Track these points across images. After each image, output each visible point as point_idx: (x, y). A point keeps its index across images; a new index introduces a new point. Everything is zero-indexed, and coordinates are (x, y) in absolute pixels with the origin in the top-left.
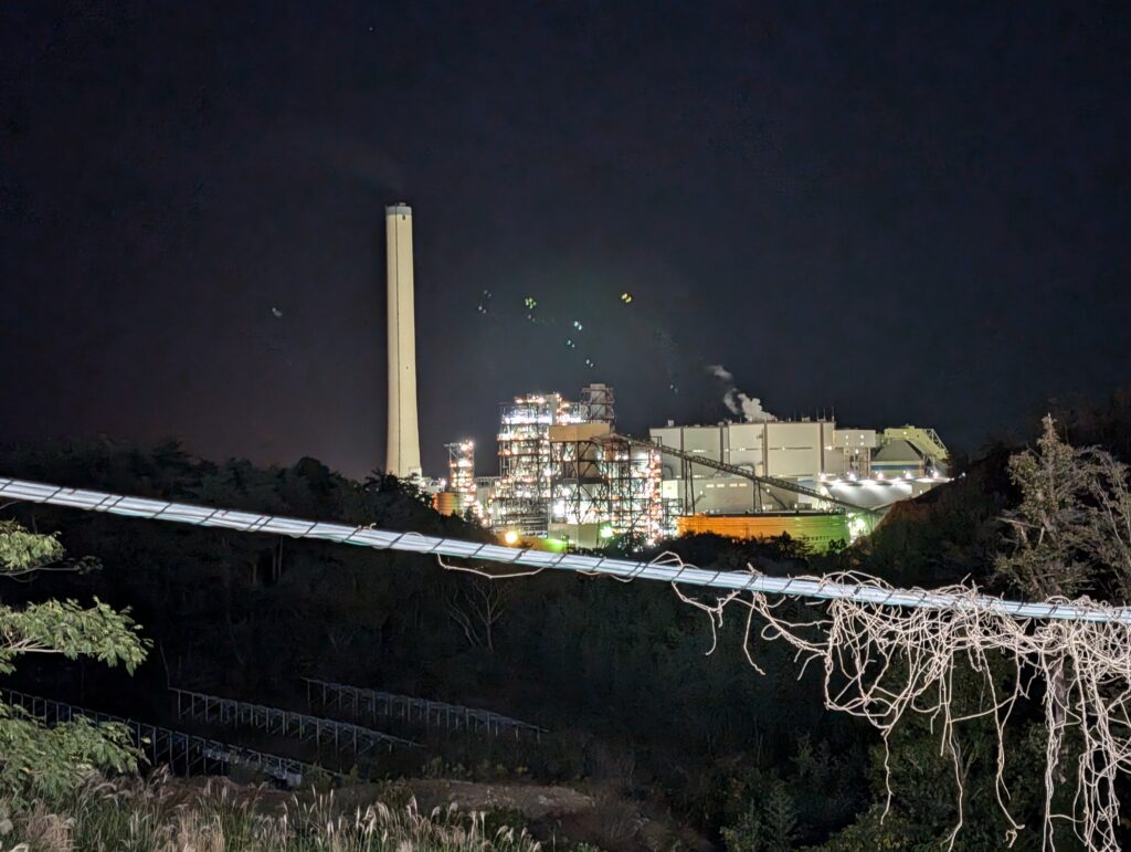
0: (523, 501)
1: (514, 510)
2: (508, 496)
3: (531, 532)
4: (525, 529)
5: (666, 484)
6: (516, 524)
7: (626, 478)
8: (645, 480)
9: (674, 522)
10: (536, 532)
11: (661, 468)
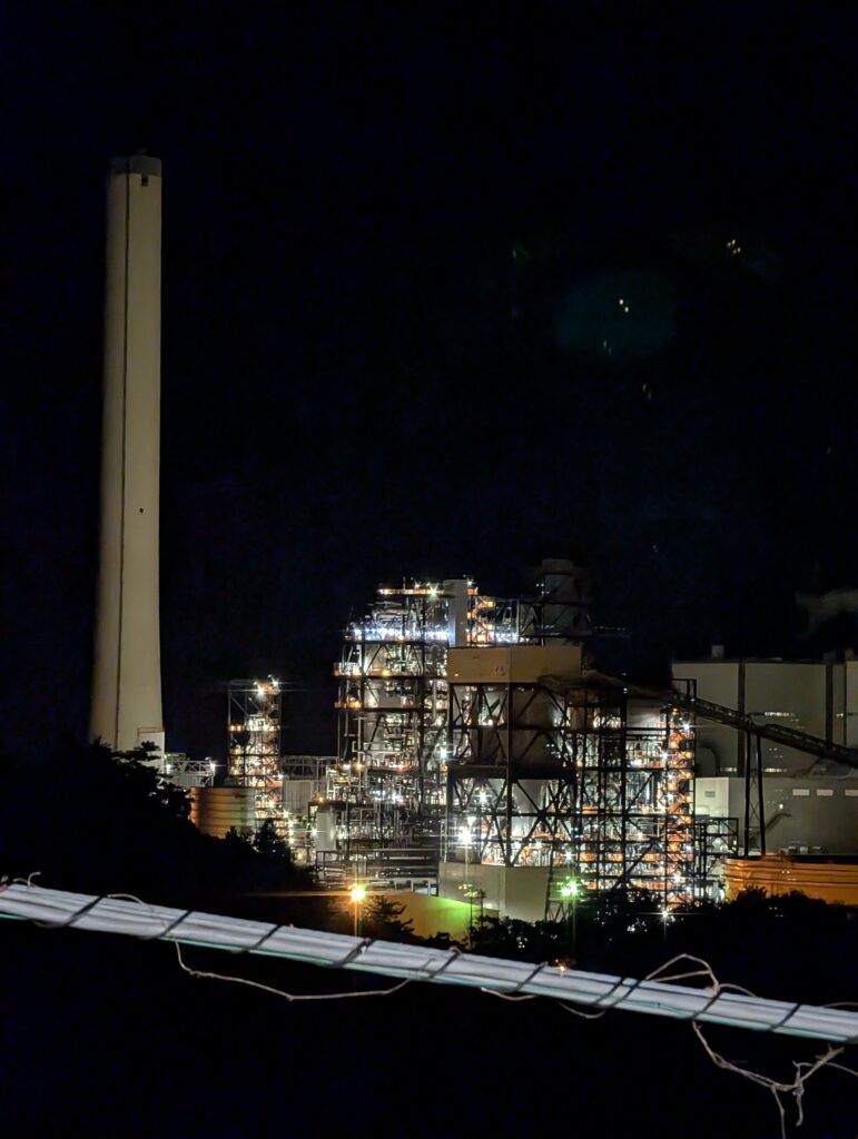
0: (387, 812)
1: (366, 830)
2: (353, 799)
3: (403, 880)
4: (388, 874)
5: (704, 784)
6: (369, 863)
7: (615, 769)
8: (657, 774)
9: (719, 870)
10: (414, 880)
11: (693, 749)
